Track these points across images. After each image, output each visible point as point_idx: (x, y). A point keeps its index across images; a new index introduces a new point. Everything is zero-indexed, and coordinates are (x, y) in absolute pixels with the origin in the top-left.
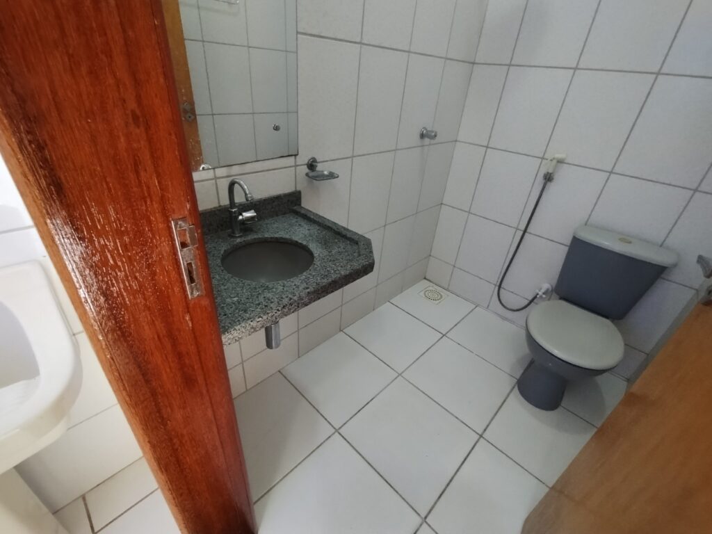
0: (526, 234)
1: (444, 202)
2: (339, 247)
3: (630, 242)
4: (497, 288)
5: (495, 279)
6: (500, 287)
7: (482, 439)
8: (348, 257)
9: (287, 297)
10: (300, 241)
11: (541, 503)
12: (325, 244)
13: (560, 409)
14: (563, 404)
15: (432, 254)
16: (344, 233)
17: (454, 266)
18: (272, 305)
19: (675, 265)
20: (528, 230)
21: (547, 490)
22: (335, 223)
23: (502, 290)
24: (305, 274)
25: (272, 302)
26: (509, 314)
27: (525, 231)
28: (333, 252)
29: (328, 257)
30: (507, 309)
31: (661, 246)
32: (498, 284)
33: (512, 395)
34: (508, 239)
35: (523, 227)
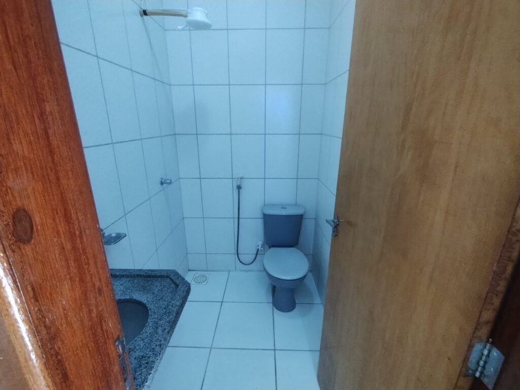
0: (240, 219)
1: (185, 216)
2: (157, 286)
3: (285, 208)
4: (236, 256)
5: (234, 251)
6: (238, 254)
7: (277, 352)
8: (169, 291)
9: (156, 346)
10: (123, 298)
11: (320, 362)
12: (144, 289)
13: (297, 306)
14: (297, 302)
15: (188, 252)
16: (153, 274)
17: (206, 254)
18: (151, 359)
19: (305, 212)
20: (240, 217)
21: (319, 352)
22: (141, 270)
23: (239, 255)
24: (149, 320)
25: (149, 357)
26: (248, 267)
27: (239, 218)
28: (156, 291)
29: (155, 298)
30: (247, 265)
31: (296, 205)
32: (236, 253)
33: (275, 315)
34: (231, 225)
35: (236, 216)
